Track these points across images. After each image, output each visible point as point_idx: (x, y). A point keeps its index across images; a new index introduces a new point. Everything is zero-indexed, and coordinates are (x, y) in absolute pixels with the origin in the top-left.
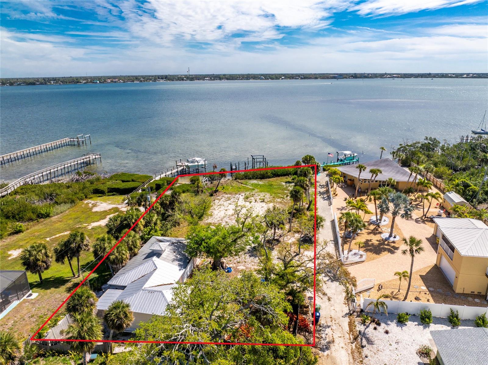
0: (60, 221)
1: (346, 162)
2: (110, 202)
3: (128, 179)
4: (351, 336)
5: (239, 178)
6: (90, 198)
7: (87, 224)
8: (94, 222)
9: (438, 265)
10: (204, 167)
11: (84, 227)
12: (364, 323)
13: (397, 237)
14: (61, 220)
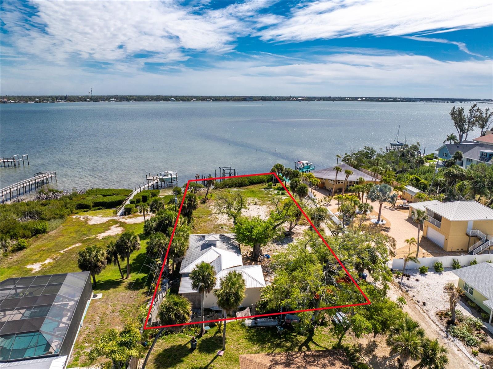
0: (62, 236)
1: (304, 170)
2: (102, 216)
3: (108, 194)
4: (395, 286)
5: (218, 188)
6: (76, 213)
7: (94, 236)
8: (100, 233)
9: (425, 236)
10: (175, 180)
11: (94, 239)
12: (397, 277)
13: (384, 221)
14: (61, 234)
